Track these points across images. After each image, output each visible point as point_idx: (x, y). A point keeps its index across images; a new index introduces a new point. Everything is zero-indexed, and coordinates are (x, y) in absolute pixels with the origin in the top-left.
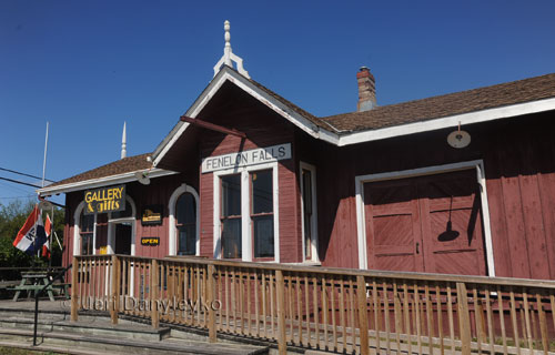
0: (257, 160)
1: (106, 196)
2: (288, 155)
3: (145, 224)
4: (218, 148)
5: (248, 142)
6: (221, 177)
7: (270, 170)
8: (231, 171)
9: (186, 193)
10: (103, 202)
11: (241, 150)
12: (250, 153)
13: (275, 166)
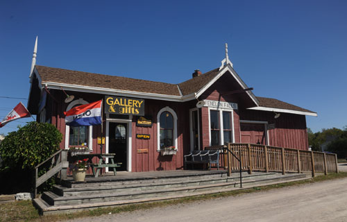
0: (226, 107)
1: (127, 104)
2: (237, 108)
3: (138, 126)
4: (209, 96)
5: (221, 98)
6: (211, 110)
7: (230, 112)
8: (216, 109)
9: (167, 112)
10: (124, 107)
11: (219, 101)
12: (223, 103)
13: (232, 111)
